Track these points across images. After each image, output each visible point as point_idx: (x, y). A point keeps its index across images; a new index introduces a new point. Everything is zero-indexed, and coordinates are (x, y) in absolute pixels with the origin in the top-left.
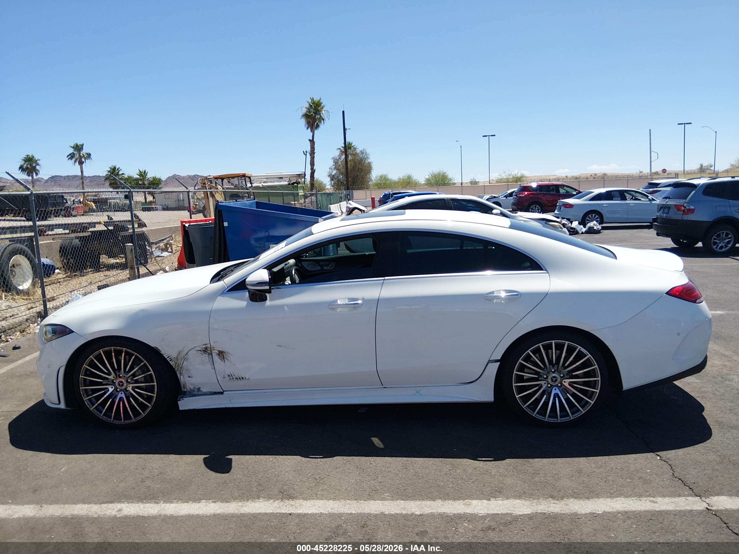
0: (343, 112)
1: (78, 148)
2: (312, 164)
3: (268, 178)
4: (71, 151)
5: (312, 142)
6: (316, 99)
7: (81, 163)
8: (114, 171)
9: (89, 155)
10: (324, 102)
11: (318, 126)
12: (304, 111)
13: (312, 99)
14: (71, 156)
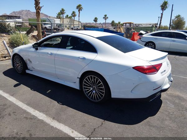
0: (173, 5)
1: (106, 16)
2: (161, 21)
3: (147, 24)
4: (104, 16)
5: (162, 14)
6: (166, 1)
7: (106, 19)
8: (113, 22)
9: (108, 17)
10: (168, 2)
11: (165, 9)
12: (162, 4)
13: (165, 1)
14: (104, 18)
